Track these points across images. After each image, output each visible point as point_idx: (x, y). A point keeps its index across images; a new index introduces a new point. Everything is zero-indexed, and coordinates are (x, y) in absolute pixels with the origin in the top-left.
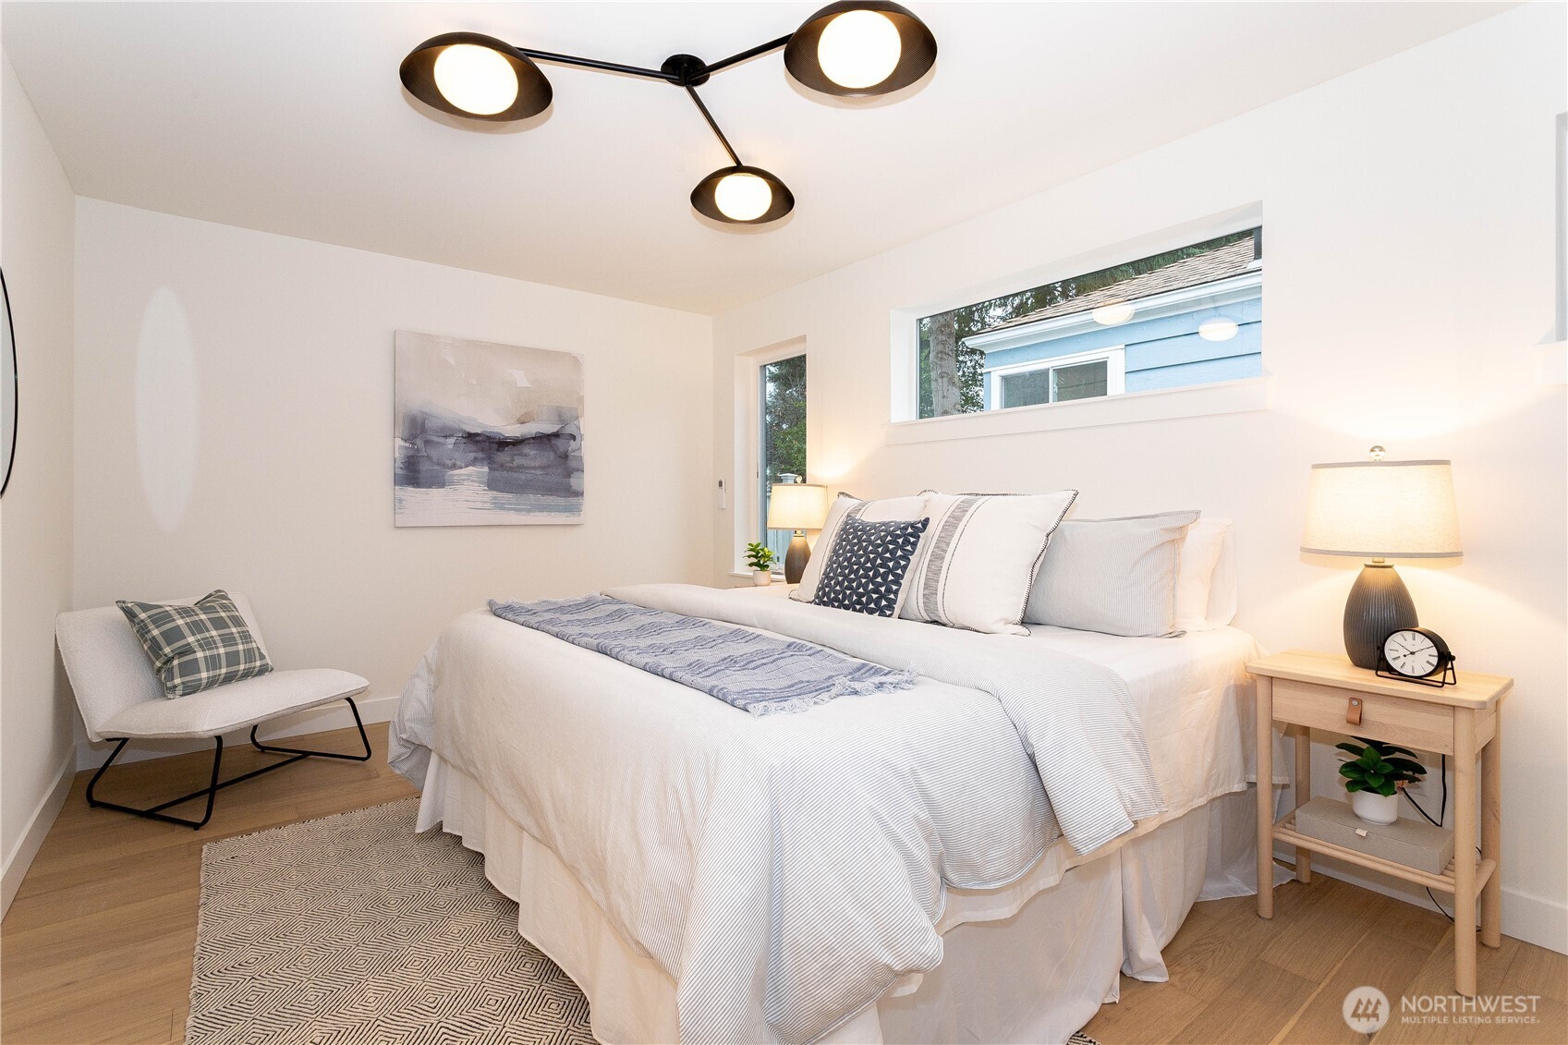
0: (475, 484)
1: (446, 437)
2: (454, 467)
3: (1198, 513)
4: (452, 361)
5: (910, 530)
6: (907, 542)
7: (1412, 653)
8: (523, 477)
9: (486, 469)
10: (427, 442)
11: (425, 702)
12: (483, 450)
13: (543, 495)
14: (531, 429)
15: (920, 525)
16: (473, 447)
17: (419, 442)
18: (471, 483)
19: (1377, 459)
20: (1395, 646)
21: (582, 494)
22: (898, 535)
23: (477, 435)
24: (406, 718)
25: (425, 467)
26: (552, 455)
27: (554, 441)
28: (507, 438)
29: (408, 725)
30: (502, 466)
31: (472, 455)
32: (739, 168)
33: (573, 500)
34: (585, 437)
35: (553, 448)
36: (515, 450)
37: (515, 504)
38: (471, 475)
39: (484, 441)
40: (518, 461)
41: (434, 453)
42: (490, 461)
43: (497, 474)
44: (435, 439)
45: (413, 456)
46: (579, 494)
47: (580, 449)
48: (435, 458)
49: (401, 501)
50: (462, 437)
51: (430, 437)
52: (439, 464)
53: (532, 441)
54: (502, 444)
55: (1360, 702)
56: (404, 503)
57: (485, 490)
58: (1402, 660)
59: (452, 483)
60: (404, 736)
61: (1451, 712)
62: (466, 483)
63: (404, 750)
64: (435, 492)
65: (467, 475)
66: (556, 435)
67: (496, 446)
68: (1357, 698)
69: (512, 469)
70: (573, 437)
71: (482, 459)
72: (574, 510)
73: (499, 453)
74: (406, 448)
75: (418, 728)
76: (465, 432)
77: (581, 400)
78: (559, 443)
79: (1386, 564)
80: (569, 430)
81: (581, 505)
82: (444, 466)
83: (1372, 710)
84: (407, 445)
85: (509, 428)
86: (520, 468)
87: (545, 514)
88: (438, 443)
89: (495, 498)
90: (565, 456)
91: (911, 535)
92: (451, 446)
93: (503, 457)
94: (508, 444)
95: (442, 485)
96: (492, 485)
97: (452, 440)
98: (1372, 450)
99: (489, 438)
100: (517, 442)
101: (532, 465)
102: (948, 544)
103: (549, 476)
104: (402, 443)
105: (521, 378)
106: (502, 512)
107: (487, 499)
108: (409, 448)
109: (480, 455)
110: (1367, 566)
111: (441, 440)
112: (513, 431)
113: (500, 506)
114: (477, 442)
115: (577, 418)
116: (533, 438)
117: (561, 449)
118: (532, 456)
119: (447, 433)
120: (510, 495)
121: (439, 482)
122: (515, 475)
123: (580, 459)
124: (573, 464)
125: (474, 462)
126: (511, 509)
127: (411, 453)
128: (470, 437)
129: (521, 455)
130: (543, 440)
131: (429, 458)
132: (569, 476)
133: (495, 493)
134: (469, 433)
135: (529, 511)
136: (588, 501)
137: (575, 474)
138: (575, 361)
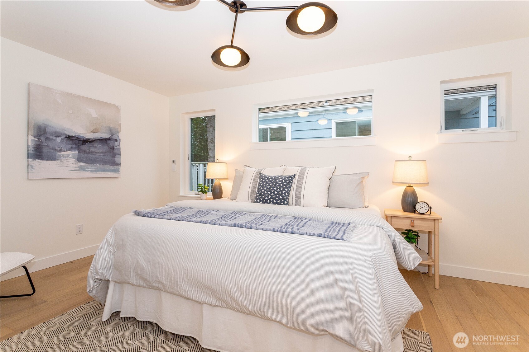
0: (71, 159)
1: (56, 136)
2: (61, 151)
3: (369, 173)
4: (60, 101)
5: (290, 178)
6: (290, 182)
7: (422, 208)
8: (94, 156)
9: (77, 152)
10: (47, 139)
11: (108, 259)
12: (75, 144)
13: (103, 165)
14: (98, 136)
15: (293, 177)
16: (71, 142)
17: (42, 138)
18: (69, 159)
19: (410, 159)
20: (418, 206)
21: (120, 164)
22: (287, 180)
23: (73, 137)
24: (98, 268)
25: (45, 150)
26: (107, 148)
27: (108, 142)
28: (87, 139)
29: (100, 271)
30: (84, 151)
31: (70, 146)
32: (232, 46)
33: (116, 167)
34: (121, 141)
35: (108, 146)
36: (90, 144)
37: (91, 168)
38: (69, 155)
39: (76, 140)
40: (92, 149)
41: (50, 144)
42: (79, 149)
43: (82, 155)
44: (52, 137)
45: (39, 145)
46: (119, 164)
47: (119, 145)
48: (51, 146)
49: (32, 166)
50: (65, 137)
51: (48, 136)
52: (53, 149)
53: (98, 141)
54: (85, 141)
55: (413, 220)
56: (34, 167)
57: (76, 162)
58: (420, 209)
59: (60, 158)
60: (98, 277)
61: (434, 221)
62: (67, 158)
63: (96, 284)
64: (50, 162)
65: (67, 155)
66: (109, 139)
67: (81, 142)
68: (412, 219)
69: (89, 153)
70: (116, 141)
71: (75, 148)
72: (117, 171)
73: (83, 146)
74: (35, 141)
75: (104, 272)
76: (66, 135)
77: (119, 125)
78: (110, 142)
79: (411, 186)
80: (115, 137)
81: (120, 169)
82: (55, 150)
83: (416, 223)
84: (36, 139)
85: (88, 134)
86: (92, 153)
87: (104, 173)
88: (53, 139)
89: (81, 166)
90: (113, 148)
91: (290, 180)
92: (59, 141)
93: (85, 147)
94: (88, 142)
95: (54, 159)
96: (79, 160)
97: (60, 138)
98: (409, 157)
99: (78, 138)
100: (92, 141)
101: (99, 151)
102: (302, 183)
103: (106, 157)
104: (33, 138)
105: (94, 114)
106: (84, 172)
107: (77, 166)
108: (37, 141)
109: (74, 146)
110: (407, 186)
111: (54, 138)
112: (89, 136)
113: (83, 169)
114: (73, 140)
115: (118, 132)
116: (99, 140)
117: (111, 145)
118: (98, 148)
119: (57, 135)
120: (88, 165)
121: (52, 158)
122: (90, 155)
123: (119, 150)
124: (116, 151)
125: (71, 149)
126: (88, 171)
127: (38, 143)
128: (69, 137)
129: (93, 147)
130: (103, 141)
131: (47, 146)
132: (114, 157)
133: (81, 163)
134: (68, 136)
135: (97, 172)
136: (123, 167)
137: (117, 156)
138: (117, 109)
